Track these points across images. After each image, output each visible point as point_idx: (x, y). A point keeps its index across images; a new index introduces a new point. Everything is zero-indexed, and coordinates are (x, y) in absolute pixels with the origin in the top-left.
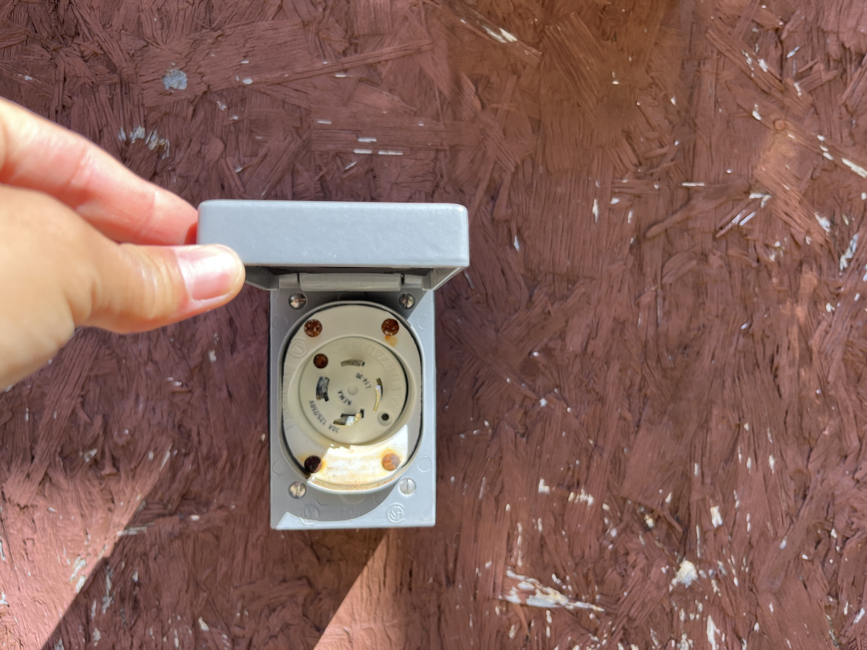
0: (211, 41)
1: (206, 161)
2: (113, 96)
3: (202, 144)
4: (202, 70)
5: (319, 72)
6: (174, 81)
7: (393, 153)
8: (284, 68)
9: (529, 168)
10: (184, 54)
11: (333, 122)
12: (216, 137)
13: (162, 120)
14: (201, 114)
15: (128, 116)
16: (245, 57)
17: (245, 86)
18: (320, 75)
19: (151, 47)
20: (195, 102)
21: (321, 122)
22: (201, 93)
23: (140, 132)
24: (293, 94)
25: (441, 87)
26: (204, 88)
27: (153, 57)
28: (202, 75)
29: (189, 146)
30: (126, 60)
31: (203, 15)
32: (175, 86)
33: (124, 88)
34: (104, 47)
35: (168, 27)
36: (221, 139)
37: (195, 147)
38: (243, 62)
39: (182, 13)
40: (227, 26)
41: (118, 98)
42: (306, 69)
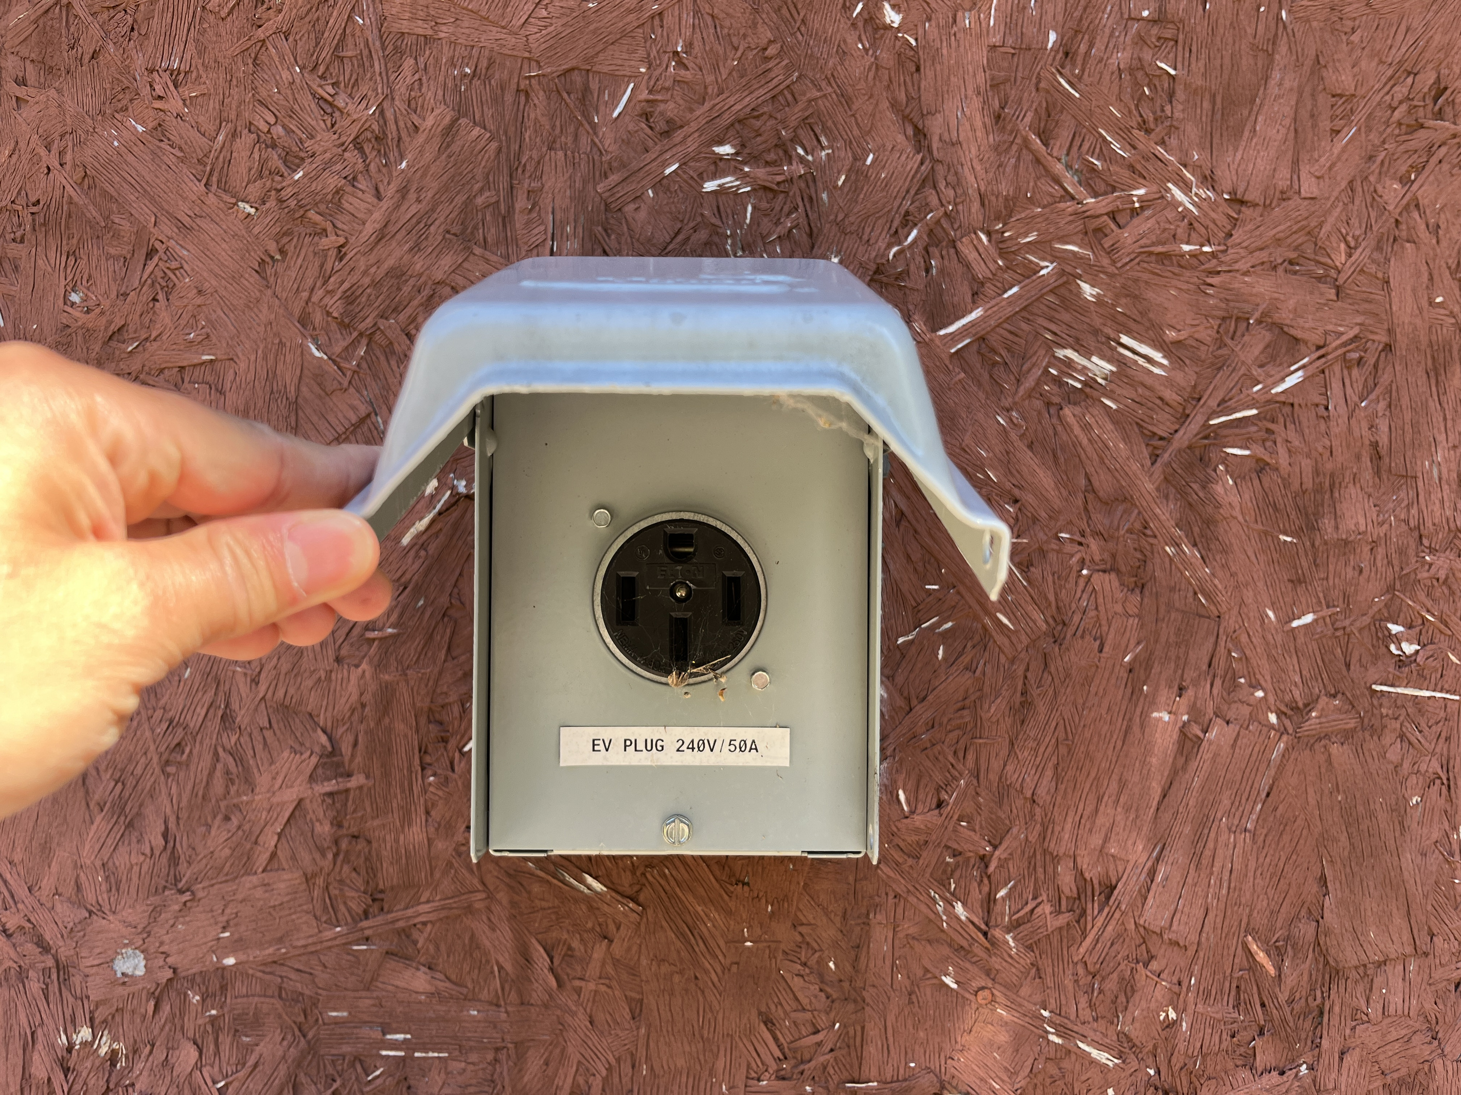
0: (177, 907)
1: (175, 1074)
2: (47, 985)
3: (168, 1049)
4: (164, 948)
5: (329, 944)
6: (128, 964)
7: (436, 1055)
8: (280, 940)
9: (626, 1068)
10: (140, 927)
11: (350, 1013)
12: (188, 1038)
13: (113, 1017)
14: (166, 1009)
15: (68, 1012)
16: (224, 929)
17: (224, 968)
18: (330, 948)
19: (94, 917)
20: (157, 993)
21: (334, 1014)
22: (164, 981)
23: (85, 1033)
24: (293, 975)
25: (501, 960)
26: (169, 974)
27: (99, 932)
28: (166, 955)
29: (151, 1052)
30: (62, 936)
31: (164, 871)
32: (130, 972)
33: (61, 973)
34: (33, 919)
35: (118, 890)
36: (195, 1043)
37: (160, 1054)
38: (222, 935)
39: (136, 869)
40: (200, 886)
41: (54, 988)
42: (310, 941)
